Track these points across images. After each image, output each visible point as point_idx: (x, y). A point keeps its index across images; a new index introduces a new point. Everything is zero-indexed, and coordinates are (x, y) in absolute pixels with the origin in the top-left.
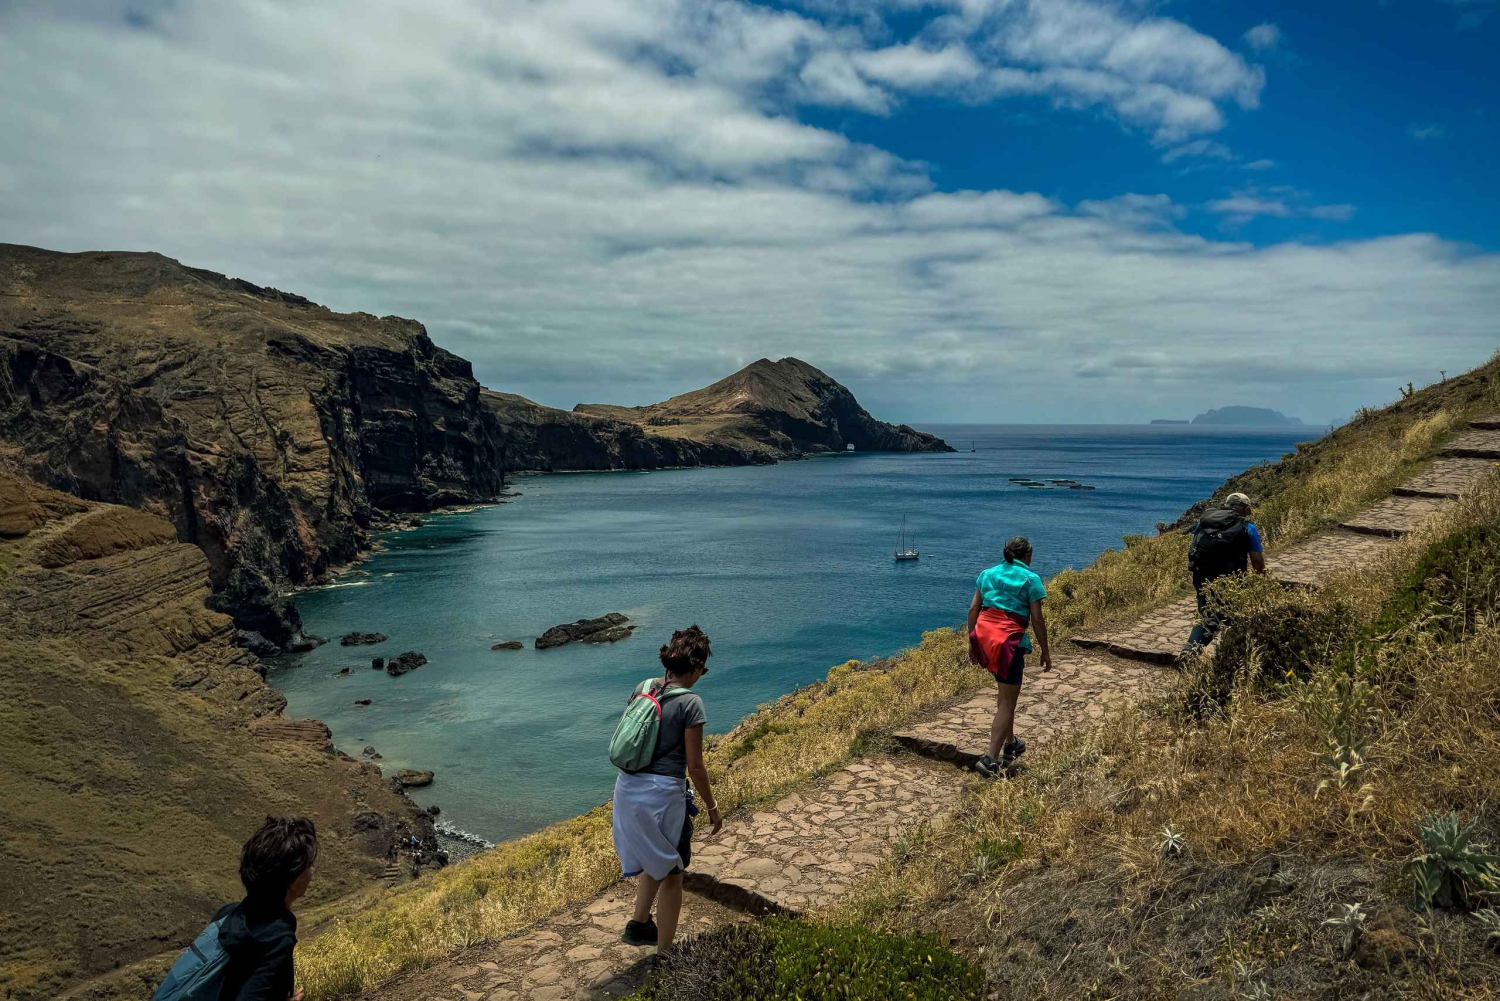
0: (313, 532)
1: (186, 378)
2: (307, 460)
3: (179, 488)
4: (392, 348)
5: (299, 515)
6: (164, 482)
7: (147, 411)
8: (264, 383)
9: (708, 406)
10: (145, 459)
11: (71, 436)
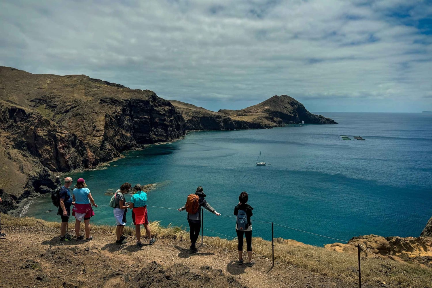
0: (93, 154)
1: (76, 110)
2: (98, 134)
3: (54, 143)
4: (143, 99)
5: (88, 150)
6: (50, 141)
7: (46, 123)
8: (94, 112)
9: (256, 110)
10: (44, 136)
11: (24, 130)
